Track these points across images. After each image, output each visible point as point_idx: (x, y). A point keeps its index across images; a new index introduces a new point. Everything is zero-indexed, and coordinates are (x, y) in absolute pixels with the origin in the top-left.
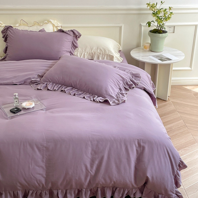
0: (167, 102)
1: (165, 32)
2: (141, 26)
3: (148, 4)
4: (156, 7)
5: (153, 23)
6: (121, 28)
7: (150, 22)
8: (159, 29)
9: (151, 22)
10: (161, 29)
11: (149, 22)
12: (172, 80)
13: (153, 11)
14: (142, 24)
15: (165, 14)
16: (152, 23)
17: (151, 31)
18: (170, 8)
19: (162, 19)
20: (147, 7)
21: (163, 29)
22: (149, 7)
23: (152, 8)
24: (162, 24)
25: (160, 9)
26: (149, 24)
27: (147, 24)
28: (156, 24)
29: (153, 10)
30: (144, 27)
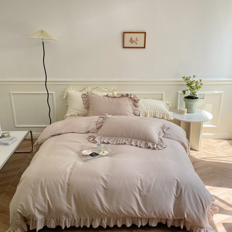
0: (199, 152)
1: (197, 98)
2: (177, 93)
3: (184, 78)
4: (189, 79)
5: (187, 92)
6: (162, 94)
8: (192, 95)
9: (186, 90)
10: (193, 96)
11: (184, 90)
12: (203, 135)
13: (187, 82)
14: (179, 92)
15: (196, 85)
17: (185, 97)
18: (200, 80)
19: (194, 89)
21: (195, 96)
22: (184, 80)
23: (186, 80)
24: (194, 92)
25: (193, 81)
26: (184, 92)
28: (189, 92)
30: (180, 94)
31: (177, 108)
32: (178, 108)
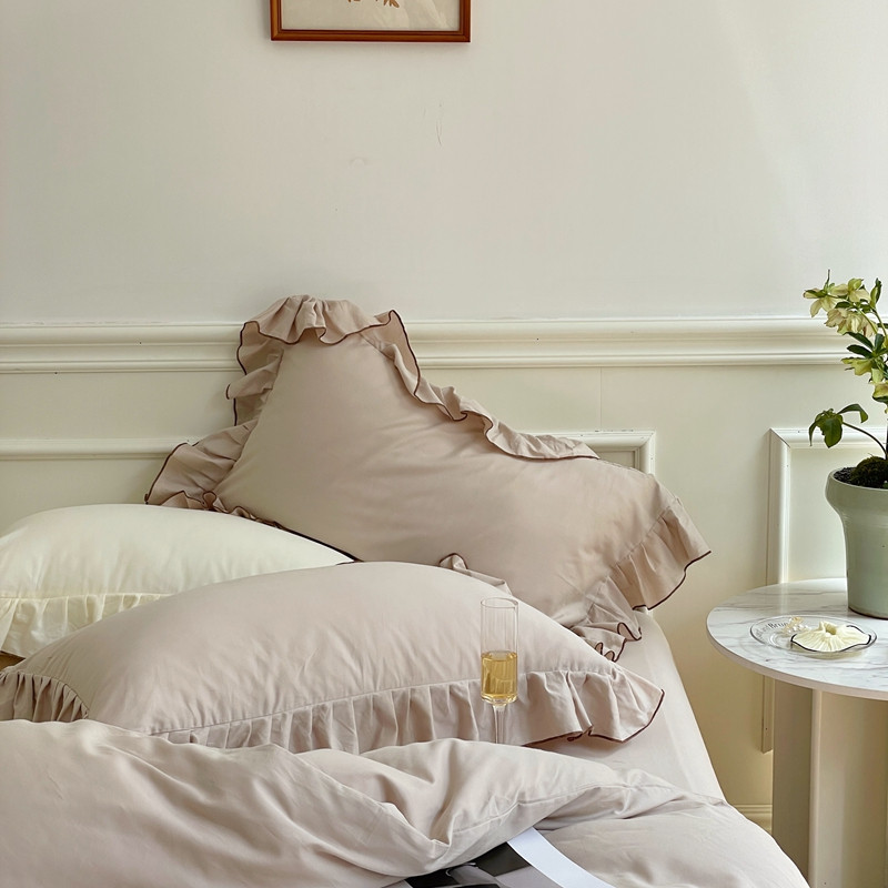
2: (772, 443)
3: (821, 295)
4: (869, 308)
5: (857, 423)
7: (836, 411)
9: (844, 411)
11: (828, 413)
13: (851, 334)
14: (782, 432)
16: (851, 418)
17: (844, 476)
20: (814, 312)
22: (822, 313)
23: (843, 312)
26: (831, 427)
27: (818, 432)
29: (854, 330)
30: (796, 454)
31: (776, 581)
32: (785, 578)
